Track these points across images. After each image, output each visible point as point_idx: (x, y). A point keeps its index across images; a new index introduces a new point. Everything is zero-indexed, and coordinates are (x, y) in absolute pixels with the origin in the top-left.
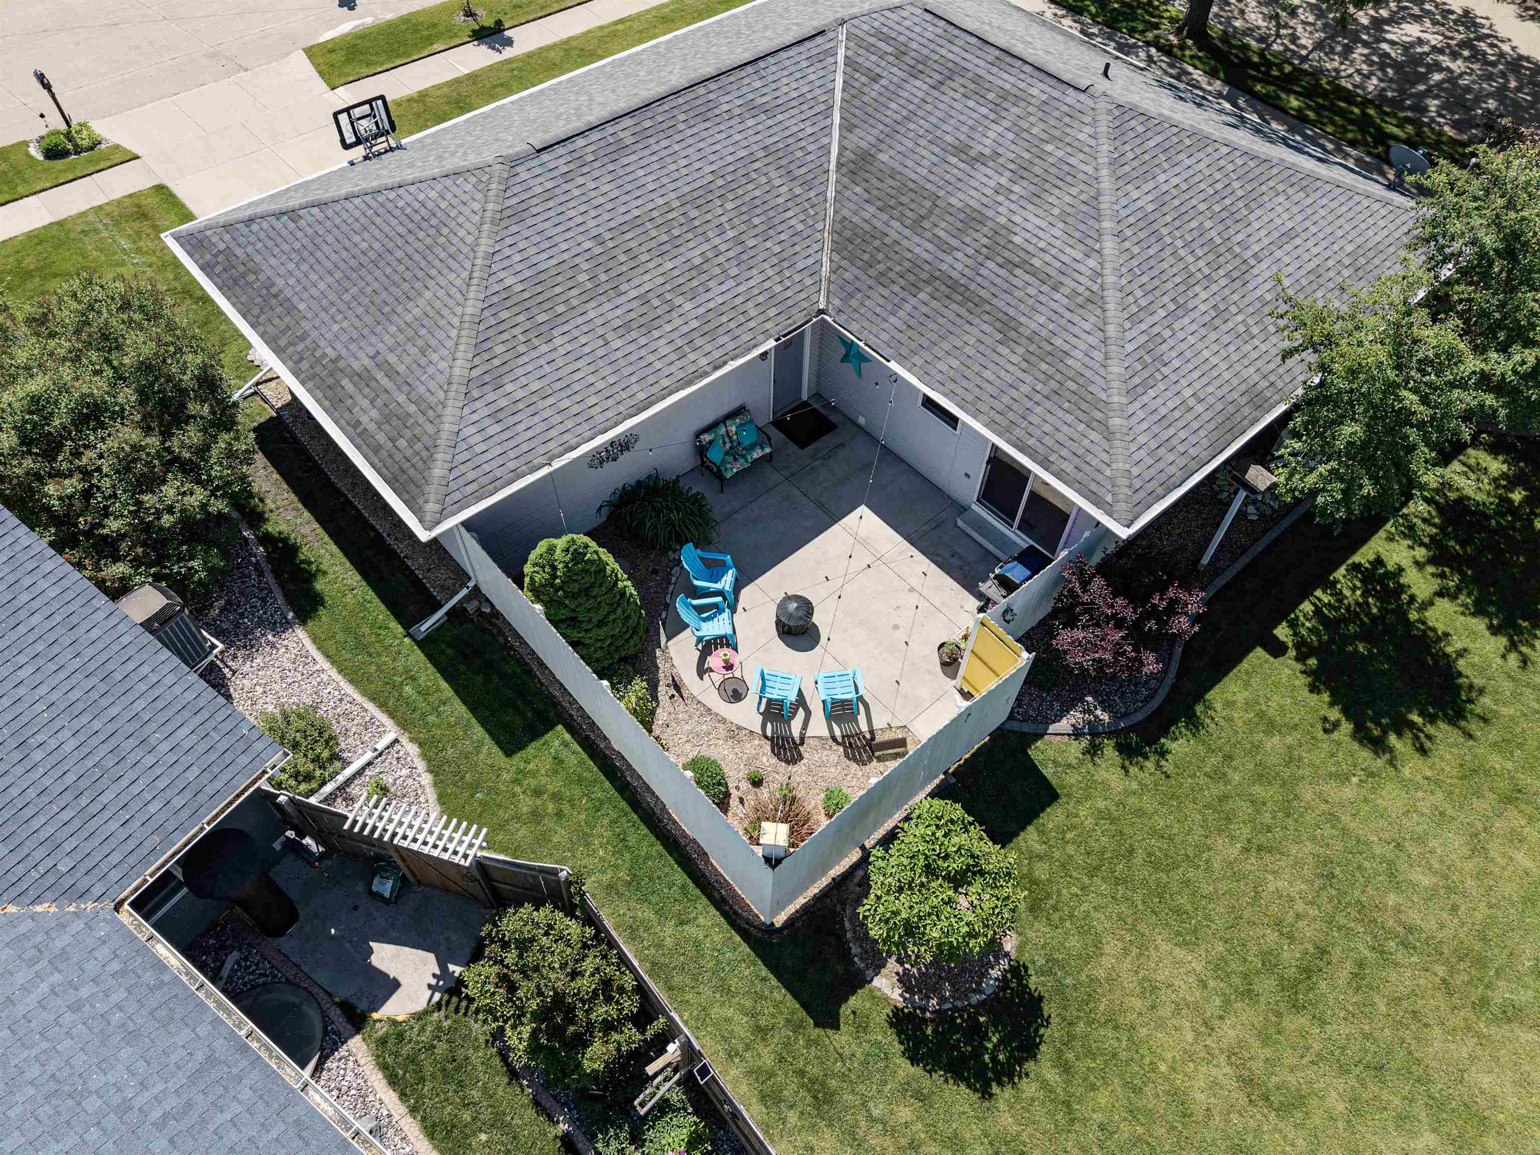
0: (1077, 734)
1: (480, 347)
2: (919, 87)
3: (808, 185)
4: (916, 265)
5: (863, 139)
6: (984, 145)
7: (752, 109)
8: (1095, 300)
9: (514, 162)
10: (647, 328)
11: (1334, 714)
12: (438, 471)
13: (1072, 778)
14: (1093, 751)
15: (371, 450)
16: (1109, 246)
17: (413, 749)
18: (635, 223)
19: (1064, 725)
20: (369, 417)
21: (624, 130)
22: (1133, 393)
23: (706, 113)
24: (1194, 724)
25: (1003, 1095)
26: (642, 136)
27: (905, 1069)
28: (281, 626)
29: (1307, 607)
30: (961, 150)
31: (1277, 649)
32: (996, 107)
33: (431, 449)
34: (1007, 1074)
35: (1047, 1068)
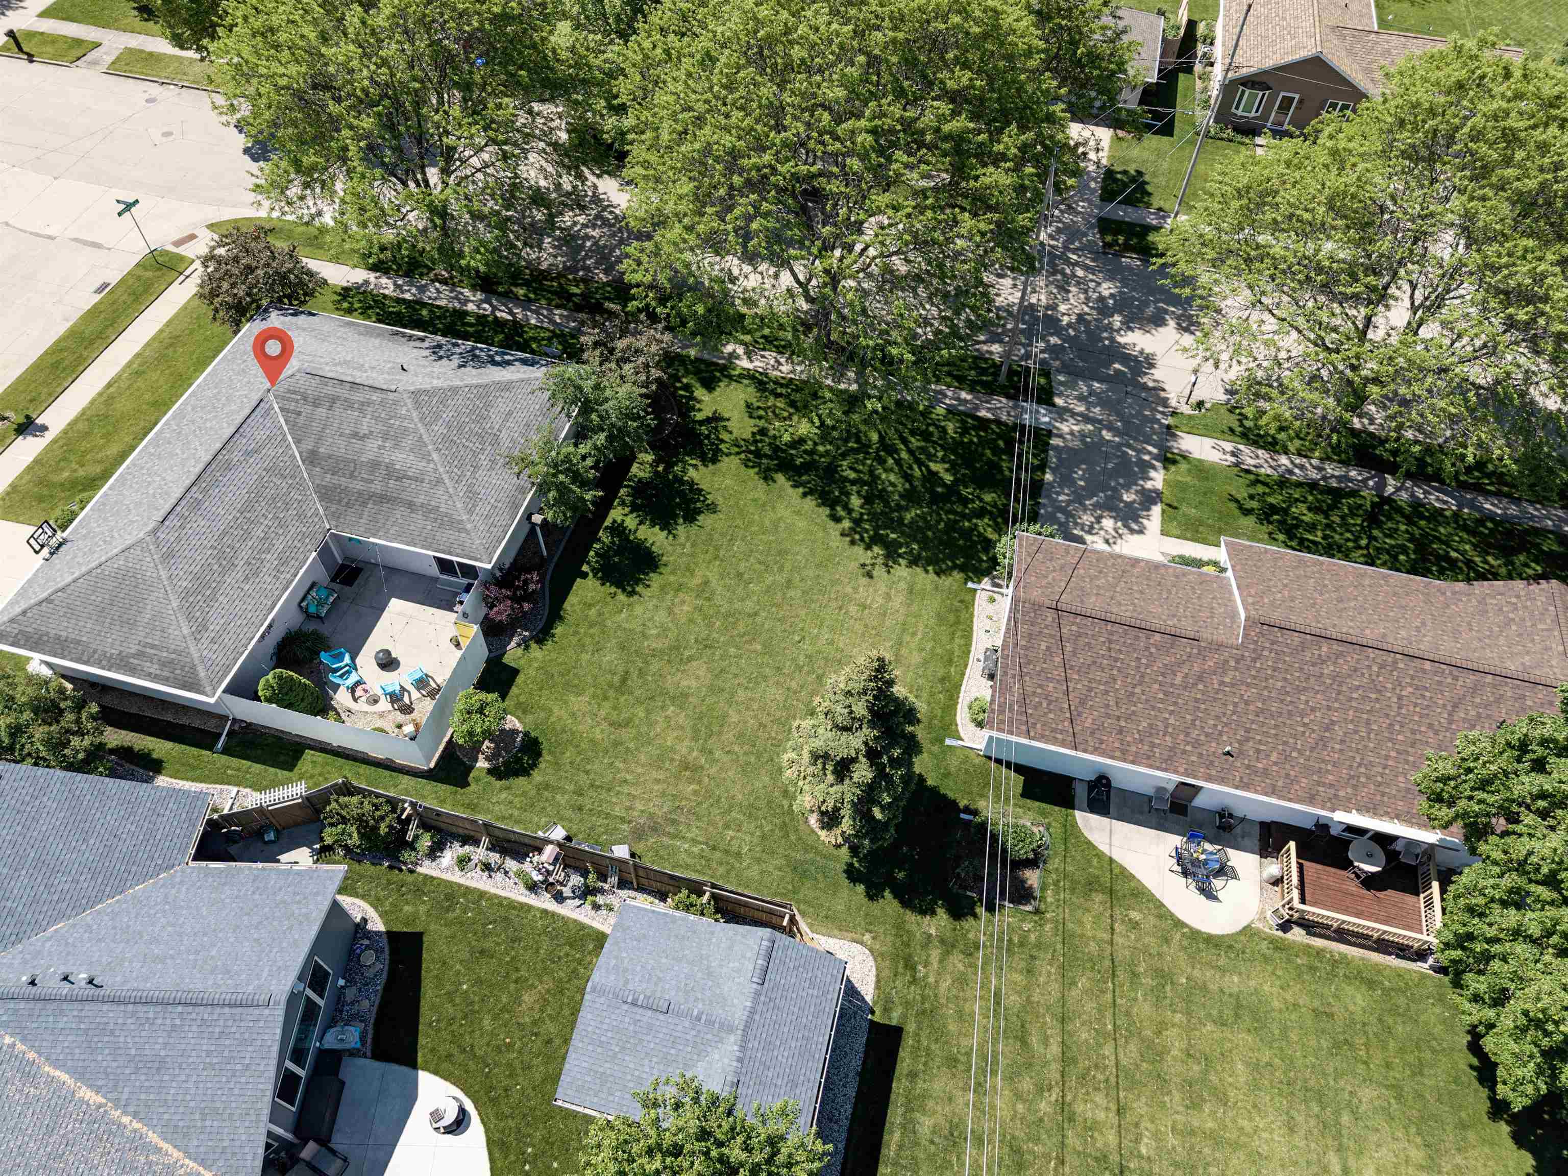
0: (519, 645)
4: (360, 493)
5: (308, 445)
7: (248, 454)
9: (154, 531)
12: (202, 674)
13: (522, 662)
14: (527, 648)
15: (165, 681)
17: (248, 790)
23: (228, 466)
24: (561, 618)
25: (535, 773)
27: (499, 784)
28: (151, 779)
29: (592, 553)
30: (355, 435)
31: (584, 575)
32: (361, 411)
33: (193, 667)
34: (534, 766)
35: (546, 757)
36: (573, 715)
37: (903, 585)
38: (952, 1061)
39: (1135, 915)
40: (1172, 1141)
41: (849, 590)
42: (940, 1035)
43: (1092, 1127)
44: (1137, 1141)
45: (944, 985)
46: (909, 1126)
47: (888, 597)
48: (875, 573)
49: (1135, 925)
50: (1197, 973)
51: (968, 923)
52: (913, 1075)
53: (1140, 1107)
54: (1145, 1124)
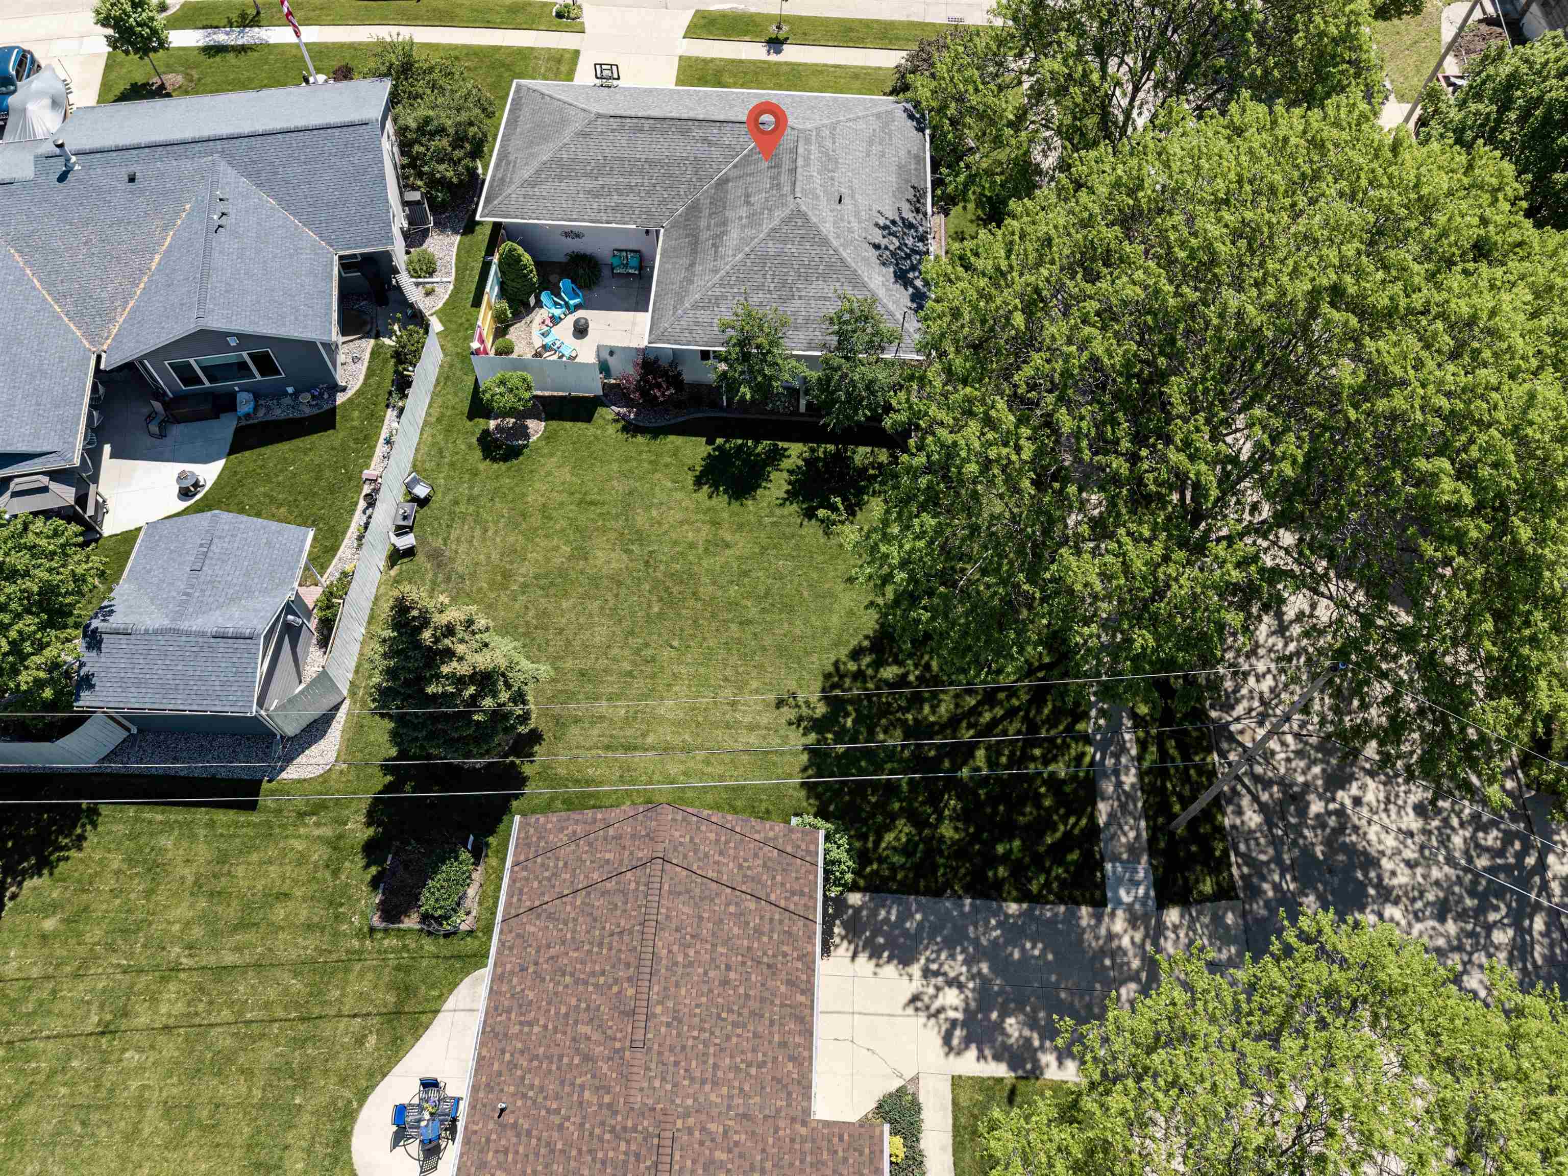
0: (618, 414)
1: (538, 172)
2: (765, 165)
3: (700, 180)
4: (697, 228)
6: (754, 199)
9: (599, 116)
10: (597, 197)
11: (699, 468)
12: (500, 200)
14: (616, 421)
17: (451, 287)
18: (622, 160)
19: (617, 409)
21: (647, 124)
22: (695, 307)
24: (655, 437)
25: (488, 462)
26: (653, 129)
28: (455, 232)
29: (740, 441)
31: (710, 442)
32: (772, 187)
36: (550, 473)
37: (775, 741)
39: (372, 1041)
40: (134, 1085)
42: (247, 847)
43: (154, 1000)
44: (140, 1050)
45: (299, 845)
46: (167, 826)
47: (752, 728)
48: (785, 709)
49: (360, 1041)
50: (306, 1117)
51: (360, 861)
52: (211, 824)
53: (170, 1049)
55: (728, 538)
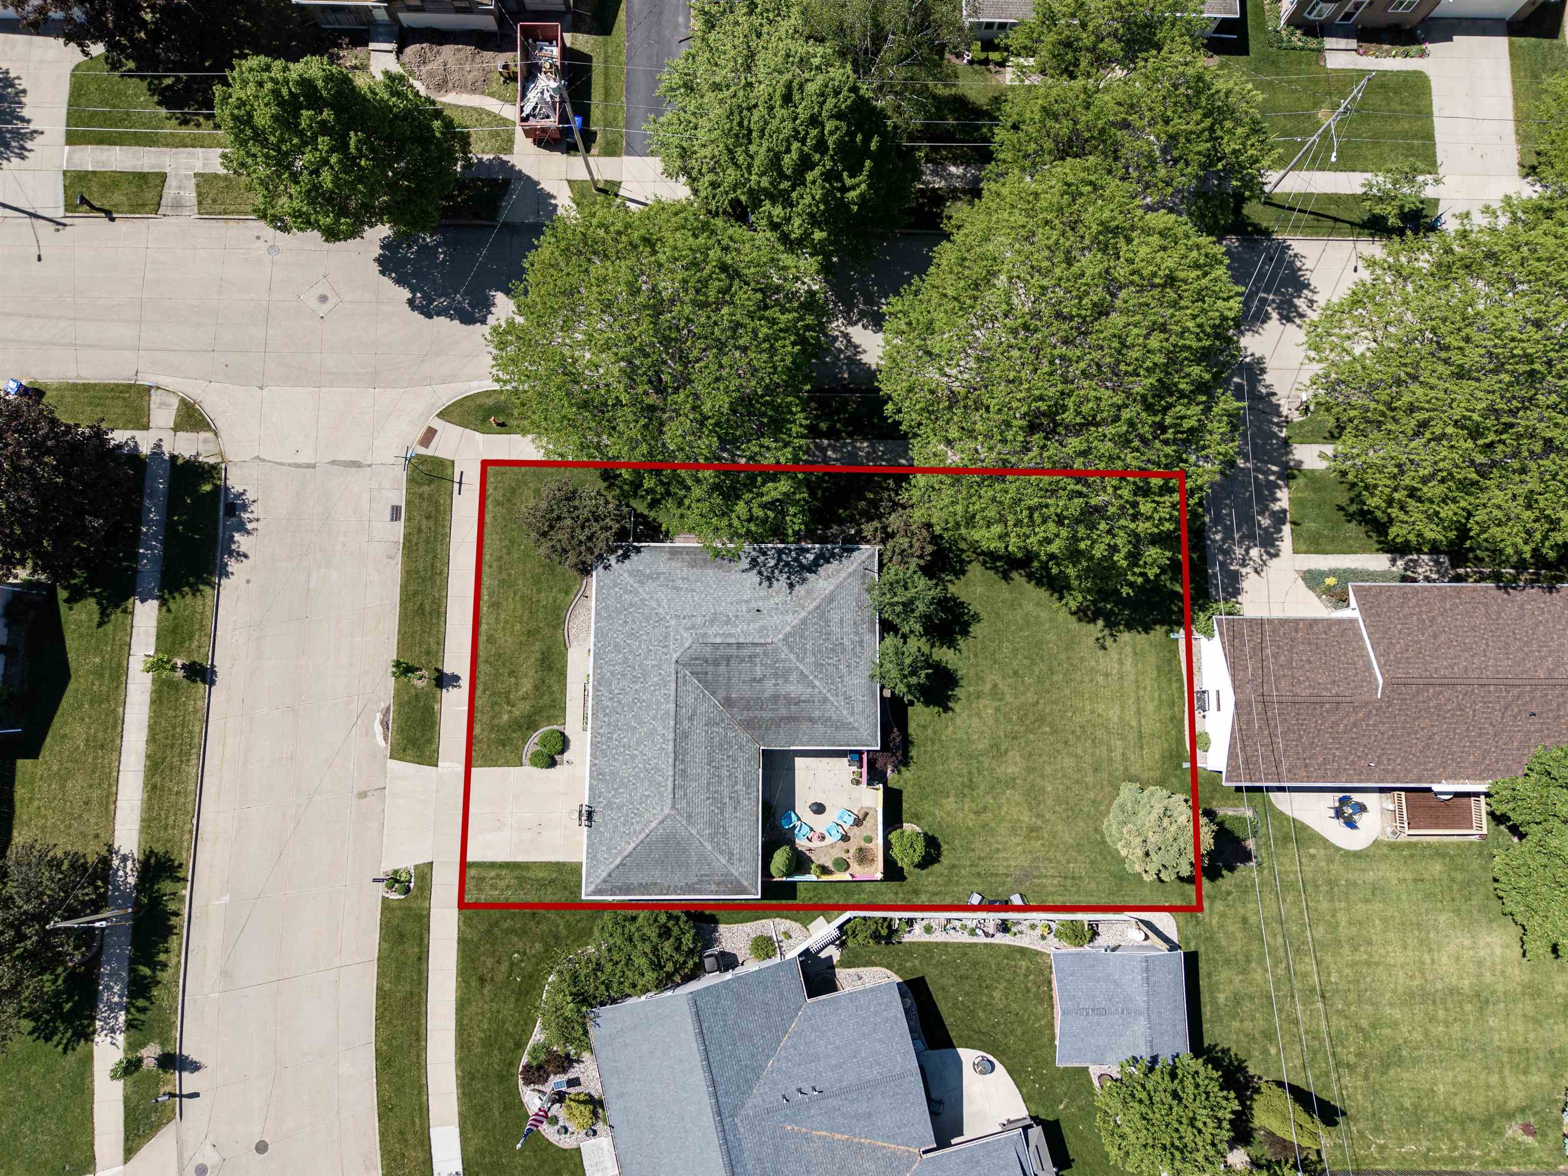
0: (894, 773)
1: (721, 852)
2: (722, 668)
4: (772, 719)
6: (759, 674)
8: (825, 700)
9: (673, 807)
10: (739, 802)
12: (746, 884)
13: (900, 783)
14: (900, 771)
15: (724, 893)
16: (817, 683)
18: (708, 784)
19: (890, 772)
20: (713, 888)
21: (680, 767)
22: (853, 714)
23: (686, 735)
24: (911, 743)
25: (942, 859)
26: (683, 761)
27: (924, 872)
28: (715, 930)
30: (754, 680)
31: (912, 703)
32: (751, 662)
33: (738, 881)
34: (939, 854)
35: (944, 847)
36: (948, 813)
37: (1129, 649)
38: (1227, 962)
39: (1312, 851)
40: (1347, 971)
41: (1093, 663)
42: (1218, 949)
43: (1305, 975)
44: (1329, 974)
45: (1214, 922)
46: (1214, 1002)
47: (1121, 663)
48: (1107, 644)
49: (1313, 857)
50: (1350, 876)
51: (1220, 881)
52: (1209, 975)
53: (1329, 958)
54: (1332, 966)
55: (988, 686)
